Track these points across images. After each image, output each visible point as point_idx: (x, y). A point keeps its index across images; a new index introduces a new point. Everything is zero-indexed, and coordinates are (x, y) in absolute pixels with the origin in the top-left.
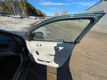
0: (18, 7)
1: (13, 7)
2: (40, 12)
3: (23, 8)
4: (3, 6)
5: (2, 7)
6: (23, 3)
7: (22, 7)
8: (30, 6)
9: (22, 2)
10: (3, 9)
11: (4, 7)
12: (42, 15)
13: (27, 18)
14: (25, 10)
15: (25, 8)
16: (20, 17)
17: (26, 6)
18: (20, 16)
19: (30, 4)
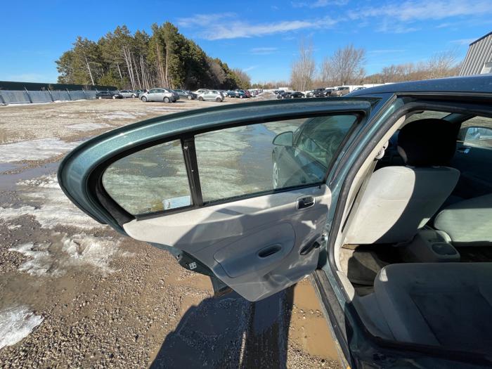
0: (144, 57)
1: (128, 60)
2: (226, 71)
3: (164, 61)
4: (94, 60)
5: (91, 66)
6: (163, 41)
7: (160, 58)
8: (188, 49)
9: (160, 38)
10: (93, 73)
11: (99, 65)
12: (232, 80)
13: (187, 97)
14: (172, 68)
15: (172, 60)
16: (169, 95)
17: (176, 52)
18: (170, 91)
19: (187, 43)
